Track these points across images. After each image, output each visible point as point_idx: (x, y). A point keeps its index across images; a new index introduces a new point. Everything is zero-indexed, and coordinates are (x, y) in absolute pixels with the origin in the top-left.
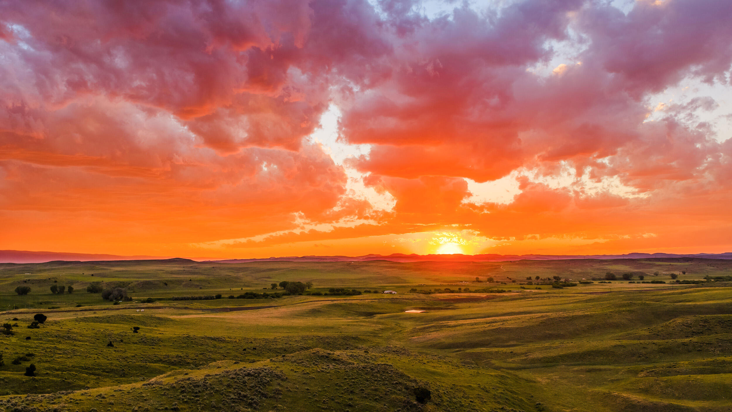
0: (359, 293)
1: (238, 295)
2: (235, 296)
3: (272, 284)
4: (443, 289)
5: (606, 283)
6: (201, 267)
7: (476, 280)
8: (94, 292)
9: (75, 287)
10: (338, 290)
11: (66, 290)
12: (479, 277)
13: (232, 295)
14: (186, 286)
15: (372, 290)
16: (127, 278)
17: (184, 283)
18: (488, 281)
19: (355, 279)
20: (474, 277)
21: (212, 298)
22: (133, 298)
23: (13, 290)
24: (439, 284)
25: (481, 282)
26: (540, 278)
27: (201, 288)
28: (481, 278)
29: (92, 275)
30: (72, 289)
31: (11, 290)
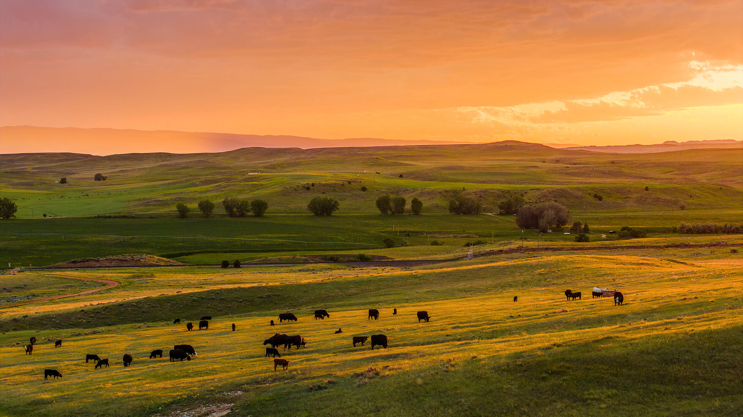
8: (464, 213)
9: (426, 203)
11: (408, 206)
14: (640, 201)
17: (635, 196)
22: (590, 227)
27: (683, 208)
29: (401, 176)
30: (421, 203)
31: (292, 206)
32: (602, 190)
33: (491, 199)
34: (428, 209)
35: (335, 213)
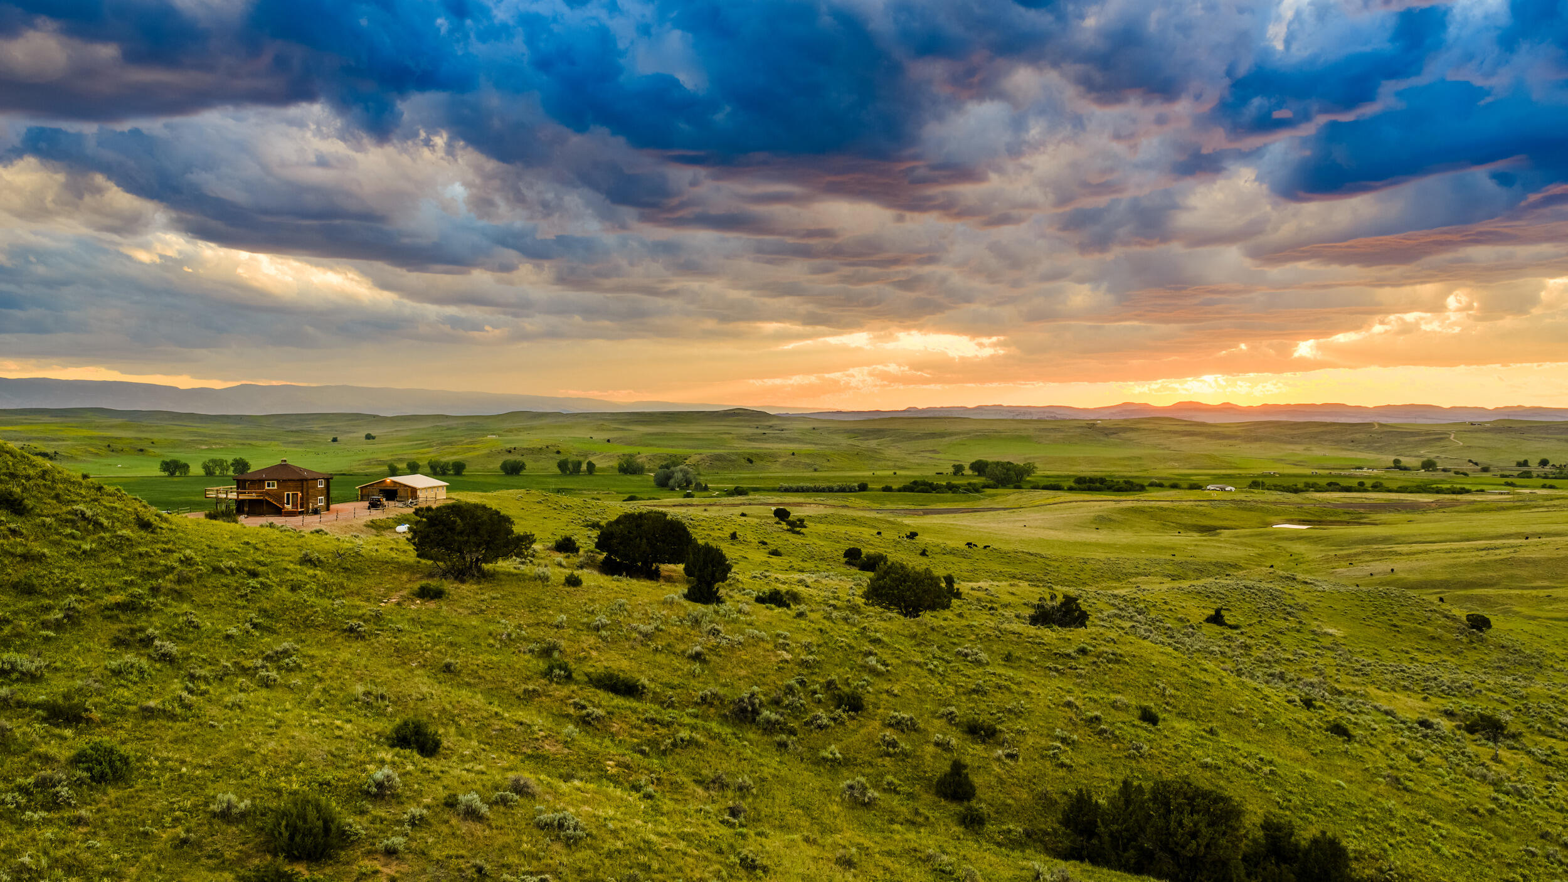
0: (1142, 488)
1: (901, 486)
2: (894, 487)
3: (954, 466)
4: (1323, 482)
6: (790, 427)
7: (1393, 465)
8: (629, 473)
9: (599, 464)
10: (1092, 480)
11: (584, 467)
12: (1401, 458)
13: (889, 485)
14: (786, 464)
15: (1166, 483)
16: (672, 447)
17: (782, 460)
18: (1423, 467)
19: (1120, 459)
20: (1389, 459)
21: (851, 490)
22: (710, 486)
23: (497, 464)
24: (1308, 471)
25: (1406, 469)
26: (1551, 464)
27: (816, 470)
28: (1405, 461)
29: (608, 441)
30: (594, 465)
31: (491, 467)
32: (757, 455)
33: (658, 462)
34: (603, 470)
35: (523, 473)
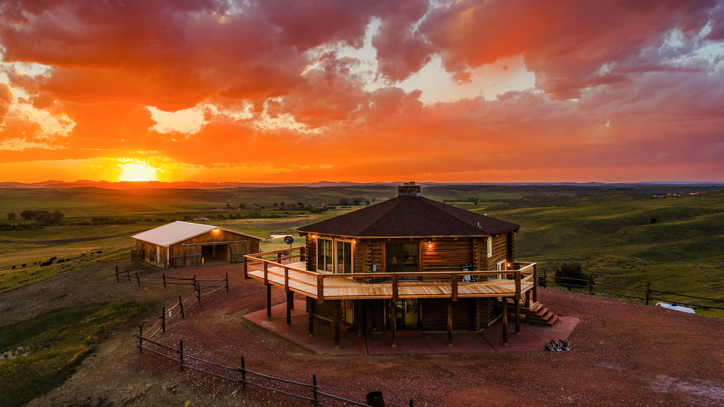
3: (9, 214)
5: (347, 208)
7: (226, 207)
10: (102, 219)
12: (229, 204)
20: (224, 204)
25: (233, 208)
28: (232, 205)
